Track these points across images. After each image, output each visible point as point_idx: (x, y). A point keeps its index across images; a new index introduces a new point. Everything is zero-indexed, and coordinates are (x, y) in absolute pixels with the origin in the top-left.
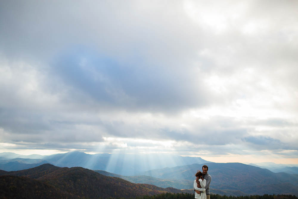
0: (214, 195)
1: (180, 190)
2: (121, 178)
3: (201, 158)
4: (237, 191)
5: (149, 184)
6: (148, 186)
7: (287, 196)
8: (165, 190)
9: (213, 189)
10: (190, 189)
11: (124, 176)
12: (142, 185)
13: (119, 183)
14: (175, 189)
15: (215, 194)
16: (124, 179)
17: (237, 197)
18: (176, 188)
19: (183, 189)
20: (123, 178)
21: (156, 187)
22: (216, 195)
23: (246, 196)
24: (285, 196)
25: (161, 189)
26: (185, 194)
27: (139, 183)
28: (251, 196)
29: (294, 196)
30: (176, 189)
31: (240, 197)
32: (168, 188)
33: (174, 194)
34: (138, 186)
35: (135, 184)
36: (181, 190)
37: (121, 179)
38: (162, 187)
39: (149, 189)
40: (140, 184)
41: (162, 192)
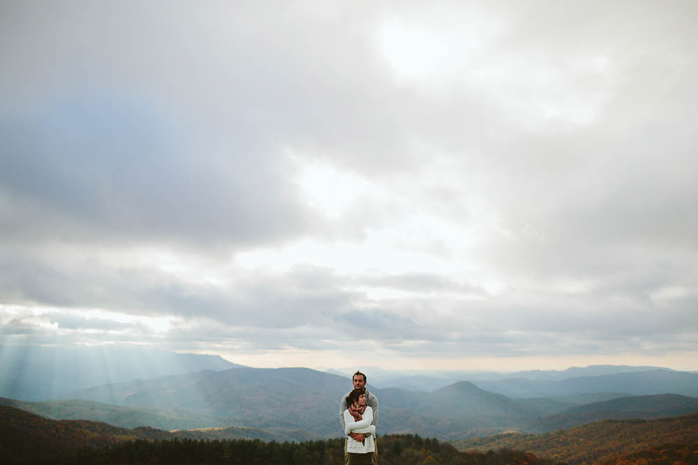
0: (250, 441)
1: (169, 433)
2: (19, 407)
3: (221, 356)
4: (298, 430)
5: (92, 419)
6: (87, 425)
7: (403, 436)
8: (132, 432)
9: (246, 428)
10: (192, 430)
11: (26, 403)
12: (73, 422)
13: (12, 420)
14: (155, 430)
15: (252, 440)
16: (24, 409)
17: (299, 443)
18: (158, 428)
19: (175, 431)
20: (22, 408)
21: (108, 426)
22: (255, 441)
23: (319, 440)
24: (398, 436)
25: (121, 432)
26: (181, 441)
27: (64, 418)
28: (330, 440)
29: (416, 435)
30: (159, 430)
31: (307, 442)
32: (139, 428)
33: (156, 441)
34: (64, 427)
35: (55, 421)
36: (171, 431)
37: (18, 410)
38: (125, 427)
39: (90, 432)
40: (67, 421)
41: (125, 438)
